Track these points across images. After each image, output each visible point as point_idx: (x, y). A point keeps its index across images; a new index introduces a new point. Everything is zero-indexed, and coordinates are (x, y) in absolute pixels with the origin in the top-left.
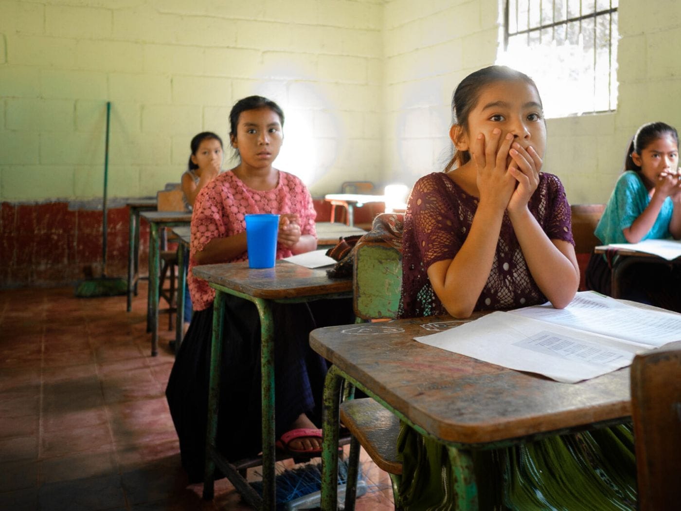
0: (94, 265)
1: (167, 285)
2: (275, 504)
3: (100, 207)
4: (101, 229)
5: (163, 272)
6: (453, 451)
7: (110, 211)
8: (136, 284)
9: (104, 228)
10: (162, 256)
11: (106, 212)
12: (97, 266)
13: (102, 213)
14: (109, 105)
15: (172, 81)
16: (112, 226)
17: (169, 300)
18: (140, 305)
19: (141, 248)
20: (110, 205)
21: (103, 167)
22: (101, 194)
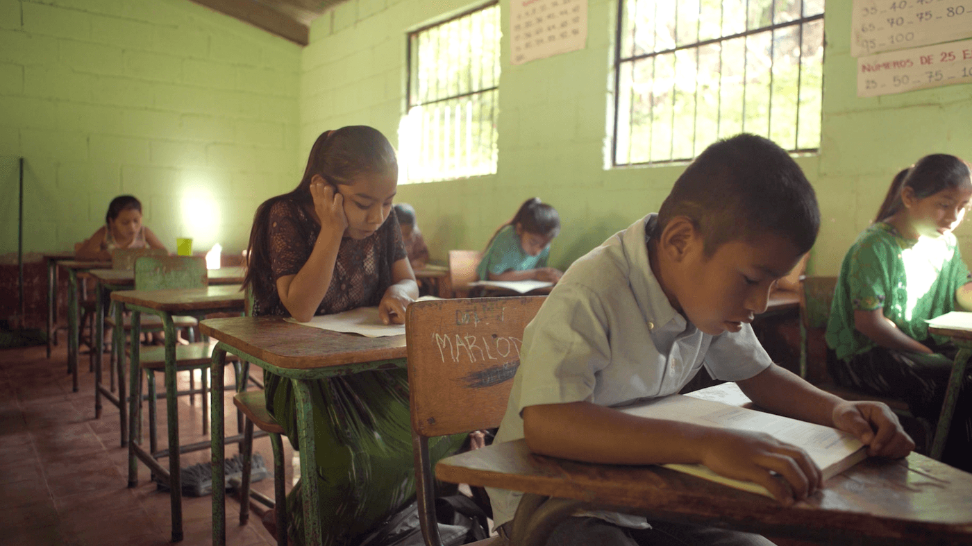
0: (11, 318)
1: (87, 332)
2: (181, 486)
3: (15, 262)
4: (17, 283)
5: (83, 320)
6: (295, 382)
7: (26, 265)
8: (55, 333)
9: (20, 282)
10: (82, 303)
11: (22, 267)
12: (14, 319)
13: (17, 268)
14: (21, 161)
15: (88, 140)
16: (28, 280)
17: (89, 345)
18: (61, 352)
19: (60, 301)
20: (25, 260)
21: (18, 223)
22: (16, 249)
